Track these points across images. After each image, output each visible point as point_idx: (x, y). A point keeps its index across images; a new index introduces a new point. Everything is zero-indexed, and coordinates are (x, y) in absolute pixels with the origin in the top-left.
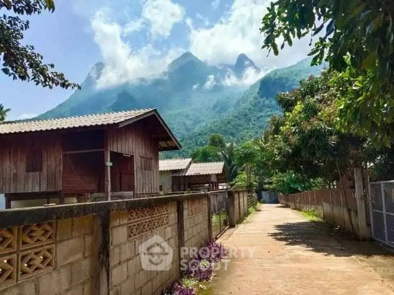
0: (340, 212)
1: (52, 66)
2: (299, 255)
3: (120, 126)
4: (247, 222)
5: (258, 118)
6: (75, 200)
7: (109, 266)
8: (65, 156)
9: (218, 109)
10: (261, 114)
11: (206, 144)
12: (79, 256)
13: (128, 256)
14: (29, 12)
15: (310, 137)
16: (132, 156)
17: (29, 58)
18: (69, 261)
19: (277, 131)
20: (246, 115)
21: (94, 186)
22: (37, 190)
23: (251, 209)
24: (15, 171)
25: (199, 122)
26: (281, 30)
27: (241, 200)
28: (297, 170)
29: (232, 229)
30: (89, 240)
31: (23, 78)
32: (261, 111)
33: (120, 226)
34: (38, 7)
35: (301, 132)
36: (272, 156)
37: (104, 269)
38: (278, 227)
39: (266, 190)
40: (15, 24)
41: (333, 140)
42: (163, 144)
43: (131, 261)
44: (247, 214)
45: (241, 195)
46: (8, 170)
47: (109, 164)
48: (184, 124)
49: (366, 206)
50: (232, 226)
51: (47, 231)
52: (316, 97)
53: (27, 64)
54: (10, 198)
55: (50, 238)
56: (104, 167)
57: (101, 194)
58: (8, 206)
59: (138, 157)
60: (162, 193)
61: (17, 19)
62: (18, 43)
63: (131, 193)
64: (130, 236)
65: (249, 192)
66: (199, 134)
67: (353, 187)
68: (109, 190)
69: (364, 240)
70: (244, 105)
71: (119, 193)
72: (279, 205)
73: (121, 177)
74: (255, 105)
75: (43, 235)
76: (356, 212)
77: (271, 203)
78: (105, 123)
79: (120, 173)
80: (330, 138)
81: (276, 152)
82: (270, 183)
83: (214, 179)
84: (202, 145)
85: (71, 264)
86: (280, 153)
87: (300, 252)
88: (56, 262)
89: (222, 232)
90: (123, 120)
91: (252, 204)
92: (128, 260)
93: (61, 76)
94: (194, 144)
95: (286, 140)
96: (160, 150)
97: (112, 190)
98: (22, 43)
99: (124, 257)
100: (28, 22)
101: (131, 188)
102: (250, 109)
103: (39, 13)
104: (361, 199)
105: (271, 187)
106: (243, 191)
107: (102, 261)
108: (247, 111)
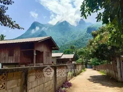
0: (112, 72)
1: (15, 22)
2: (97, 87)
3: (39, 42)
4: (81, 75)
5: (86, 40)
6: (24, 66)
7: (27, 89)
8: (21, 51)
9: (73, 37)
10: (87, 39)
11: (69, 48)
12: (16, 85)
13: (35, 86)
14: (8, 4)
15: (102, 46)
16: (43, 52)
17: (7, 19)
18: (11, 87)
19: (91, 44)
20: (82, 39)
21: (30, 61)
22: (12, 62)
23: (83, 70)
24: (5, 56)
25: (67, 41)
26: (87, 10)
27: (79, 67)
28: (98, 58)
29: (75, 77)
30: (20, 80)
31: (5, 25)
32: (87, 37)
33: (32, 75)
34: (11, 2)
35: (99, 45)
36: (89, 53)
37: (25, 90)
38: (91, 76)
39: (88, 64)
40: (3, 8)
41: (109, 48)
42: (53, 48)
43: (36, 88)
44: (81, 72)
45: (79, 66)
46: (3, 56)
47: (35, 54)
48: (62, 42)
49: (121, 70)
50: (75, 76)
51: (3, 77)
52: (104, 33)
53: (7, 21)
54: (3, 65)
55: (5, 79)
56: (33, 55)
57: (33, 64)
58: (2, 67)
59: (45, 52)
60: (53, 64)
61: (4, 6)
62: (4, 14)
63: (42, 64)
64: (36, 79)
65: (82, 64)
66: (67, 45)
67: (116, 64)
68: (35, 63)
69: (120, 82)
70: (82, 36)
71: (38, 64)
72: (93, 69)
73: (39, 59)
74: (86, 36)
75: (2, 78)
76: (117, 72)
77: (90, 68)
78: (34, 41)
79: (39, 57)
80: (108, 47)
81: (90, 51)
82: (90, 62)
83: (71, 60)
84: (67, 48)
85: (12, 88)
86: (91, 52)
87: (97, 86)
88: (6, 87)
89: (72, 78)
90: (40, 40)
91: (83, 68)
92: (35, 87)
93: (17, 25)
94: (65, 48)
95: (94, 47)
96: (52, 50)
97: (36, 63)
98: (5, 14)
99: (33, 86)
100: (8, 7)
101: (42, 62)
102: (84, 37)
103: (11, 4)
104: (119, 68)
105: (90, 63)
106: (80, 64)
107: (24, 88)
108: (83, 38)
